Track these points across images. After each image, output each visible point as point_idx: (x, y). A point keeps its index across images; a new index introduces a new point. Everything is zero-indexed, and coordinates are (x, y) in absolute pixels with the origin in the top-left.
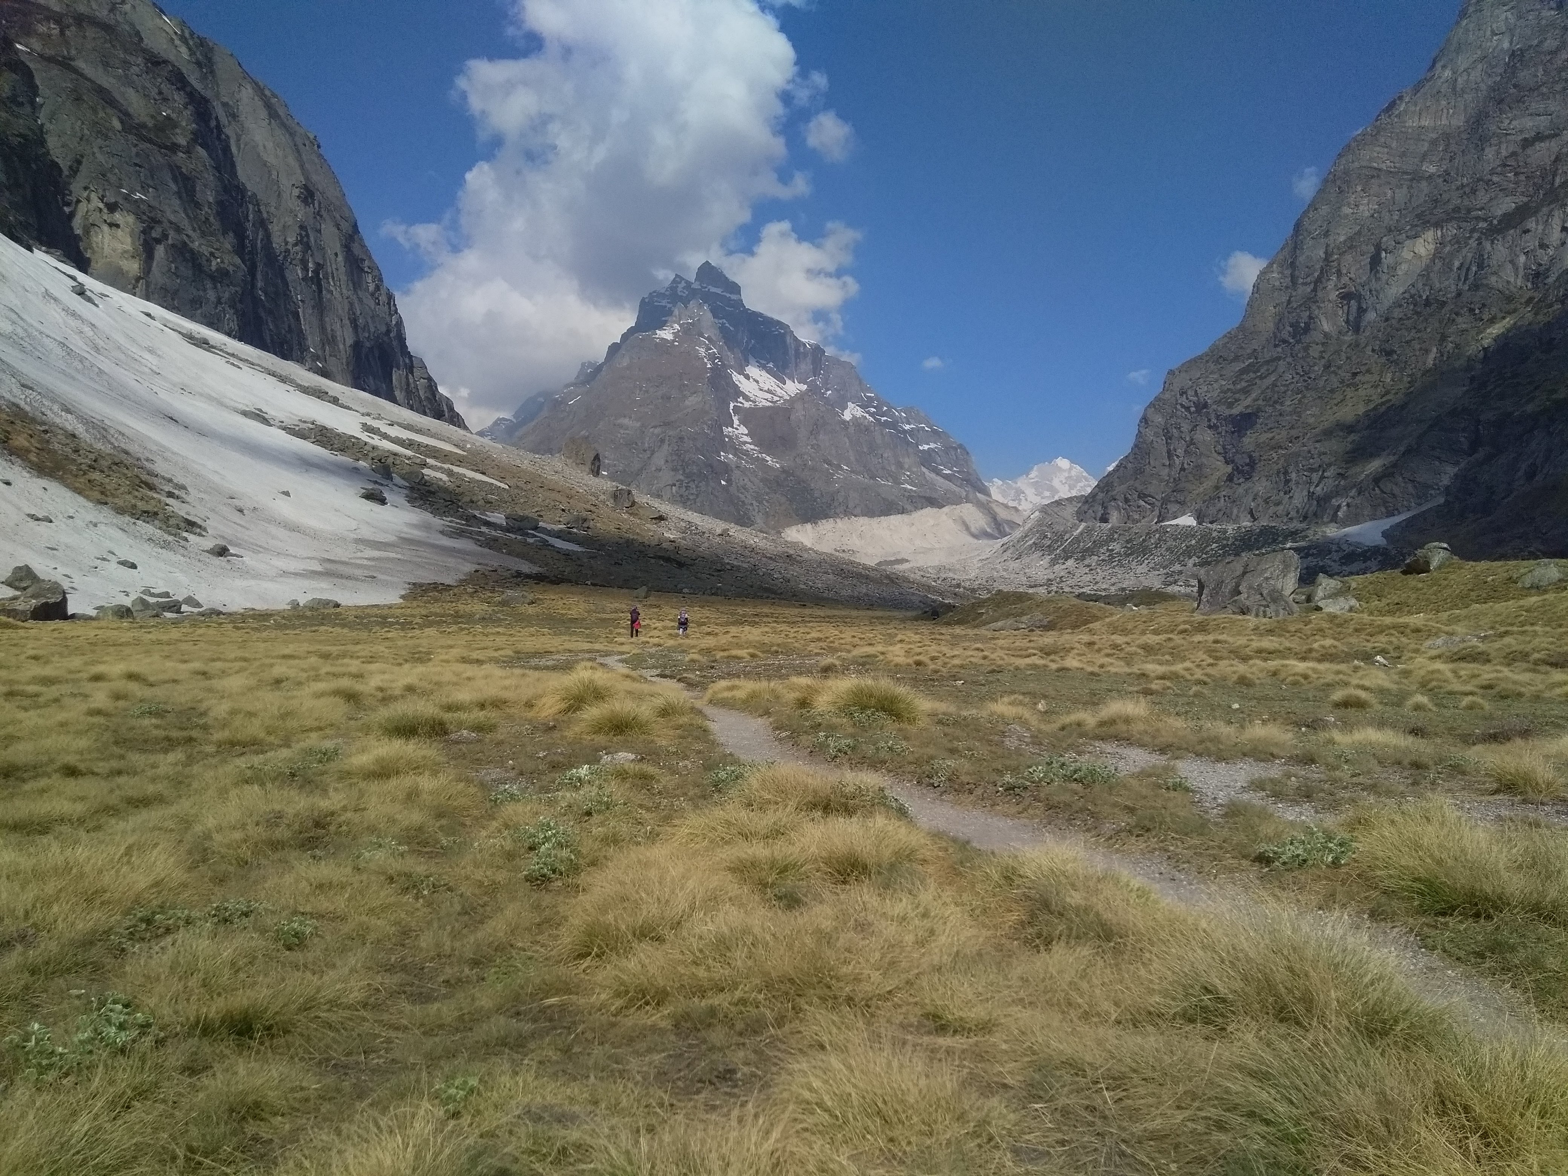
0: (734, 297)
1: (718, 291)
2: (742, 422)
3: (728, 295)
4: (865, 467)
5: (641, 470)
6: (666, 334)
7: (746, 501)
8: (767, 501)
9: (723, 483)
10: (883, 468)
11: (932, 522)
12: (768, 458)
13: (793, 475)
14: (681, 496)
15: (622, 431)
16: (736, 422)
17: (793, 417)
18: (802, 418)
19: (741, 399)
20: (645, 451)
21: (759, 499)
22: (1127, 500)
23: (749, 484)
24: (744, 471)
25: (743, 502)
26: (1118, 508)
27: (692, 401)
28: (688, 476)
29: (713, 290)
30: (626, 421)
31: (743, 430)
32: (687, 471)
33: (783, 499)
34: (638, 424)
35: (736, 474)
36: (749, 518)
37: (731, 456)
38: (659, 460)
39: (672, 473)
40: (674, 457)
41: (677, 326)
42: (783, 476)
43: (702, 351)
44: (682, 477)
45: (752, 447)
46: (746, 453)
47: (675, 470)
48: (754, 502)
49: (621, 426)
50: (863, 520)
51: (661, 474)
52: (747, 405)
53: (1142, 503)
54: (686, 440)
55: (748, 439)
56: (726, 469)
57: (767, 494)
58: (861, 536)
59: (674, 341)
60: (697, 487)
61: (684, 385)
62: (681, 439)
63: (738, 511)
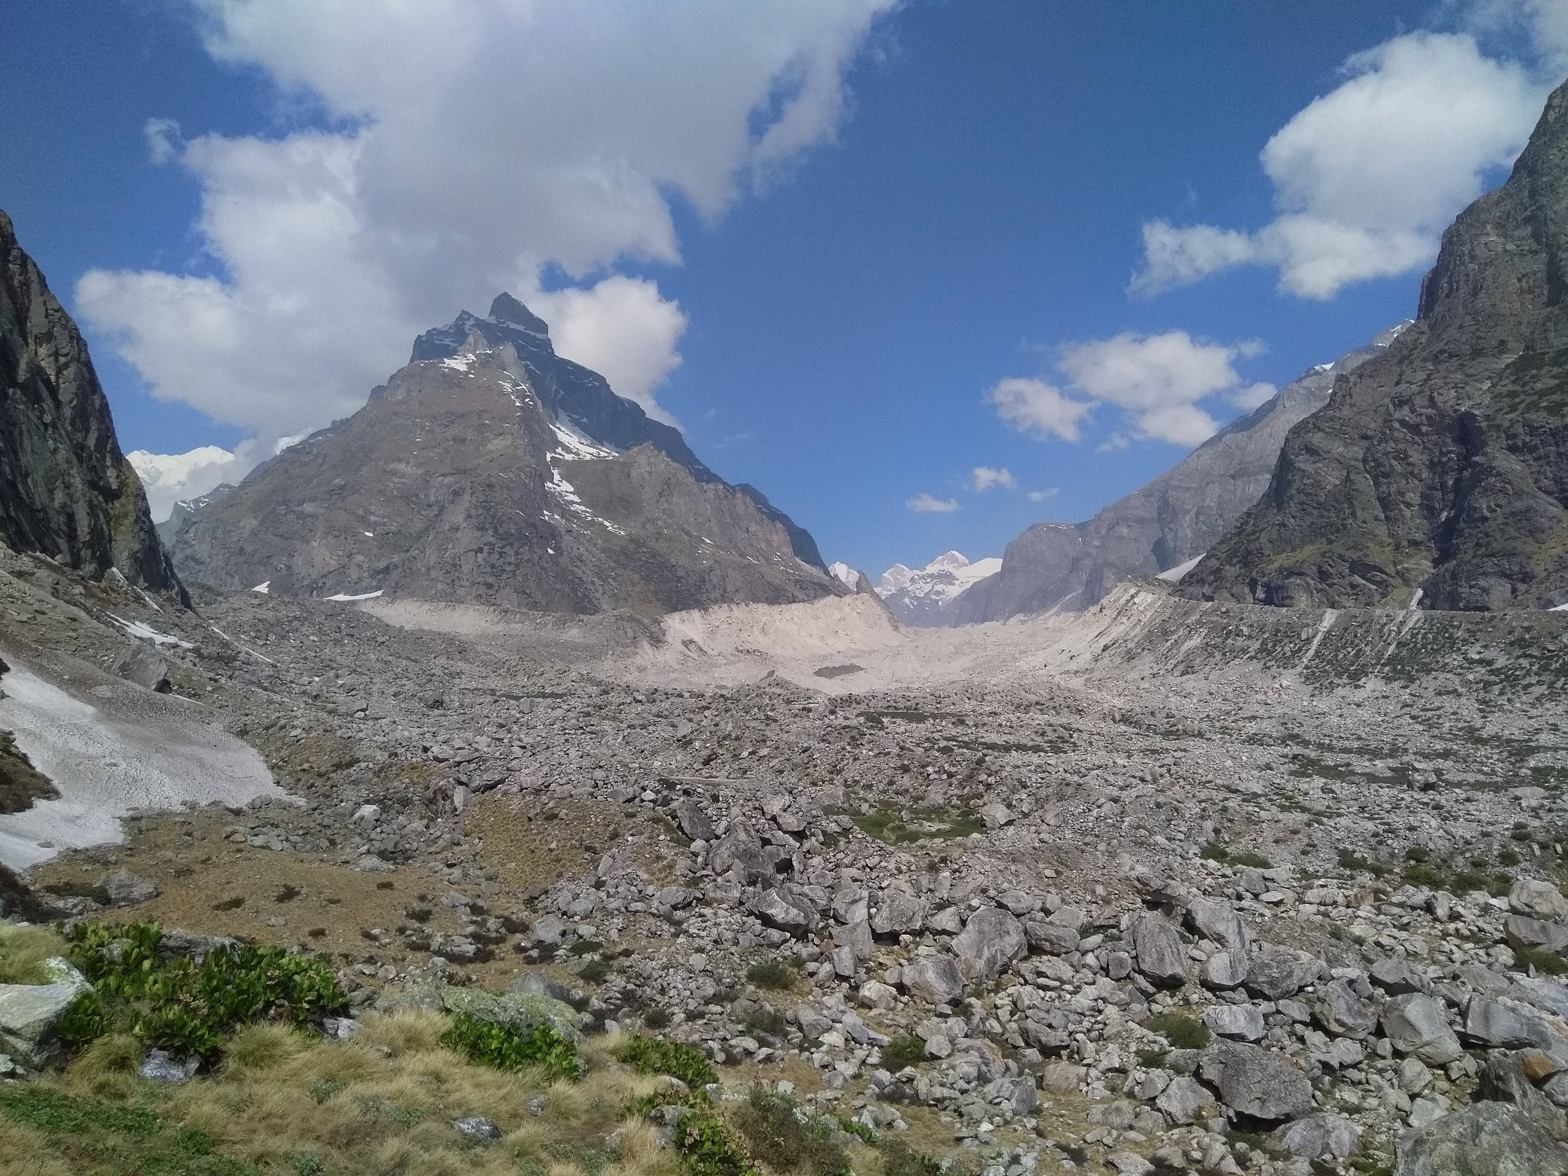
0: (538, 336)
1: (521, 328)
2: (563, 477)
3: (532, 333)
4: (730, 541)
5: (426, 531)
6: (458, 364)
7: (585, 579)
8: (614, 579)
9: (550, 551)
10: (751, 545)
11: (837, 615)
12: (606, 523)
13: (644, 545)
14: (493, 566)
15: (396, 480)
16: (557, 477)
17: (634, 473)
18: (647, 476)
19: (559, 450)
20: (430, 506)
21: (600, 573)
22: (1323, 575)
23: (586, 556)
24: (578, 537)
25: (580, 579)
26: (1308, 589)
27: (496, 445)
28: (505, 538)
29: (513, 326)
30: (402, 467)
31: (566, 486)
32: (501, 531)
33: (636, 578)
34: (420, 472)
35: (567, 538)
36: (590, 602)
37: (557, 517)
38: (457, 515)
39: (478, 534)
40: (480, 511)
41: (471, 357)
42: (632, 547)
43: (508, 386)
44: (491, 539)
45: (583, 508)
46: (576, 515)
47: (481, 529)
48: (596, 579)
49: (394, 473)
50: (762, 608)
51: (459, 534)
52: (569, 457)
53: (1358, 580)
54: (497, 489)
55: (576, 499)
56: (551, 534)
57: (613, 570)
58: (764, 631)
59: (468, 373)
60: (517, 553)
61: (485, 425)
62: (490, 486)
63: (574, 590)
